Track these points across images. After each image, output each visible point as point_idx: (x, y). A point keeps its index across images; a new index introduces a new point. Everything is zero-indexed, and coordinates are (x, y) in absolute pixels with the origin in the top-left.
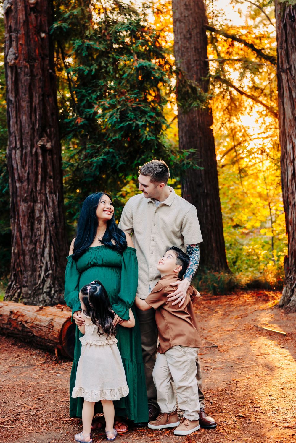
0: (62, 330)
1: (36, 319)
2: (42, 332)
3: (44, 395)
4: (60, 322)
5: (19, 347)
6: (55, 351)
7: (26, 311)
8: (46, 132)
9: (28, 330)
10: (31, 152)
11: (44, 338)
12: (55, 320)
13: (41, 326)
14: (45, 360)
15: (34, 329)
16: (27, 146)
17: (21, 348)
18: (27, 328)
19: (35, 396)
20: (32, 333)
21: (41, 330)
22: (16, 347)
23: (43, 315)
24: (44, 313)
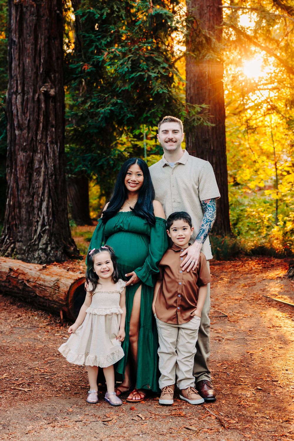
0: (69, 292)
1: (39, 278)
2: (46, 292)
3: (55, 358)
4: (67, 283)
5: (18, 307)
6: (60, 313)
7: (27, 270)
8: (50, 78)
9: (30, 289)
10: (33, 98)
11: (49, 299)
12: (61, 281)
13: (45, 286)
14: (49, 321)
15: (37, 289)
16: (30, 92)
17: (21, 307)
18: (28, 287)
19: (45, 359)
20: (34, 293)
21: (46, 290)
22: (15, 307)
23: (47, 275)
24: (48, 272)
